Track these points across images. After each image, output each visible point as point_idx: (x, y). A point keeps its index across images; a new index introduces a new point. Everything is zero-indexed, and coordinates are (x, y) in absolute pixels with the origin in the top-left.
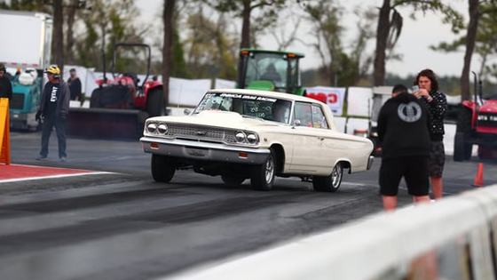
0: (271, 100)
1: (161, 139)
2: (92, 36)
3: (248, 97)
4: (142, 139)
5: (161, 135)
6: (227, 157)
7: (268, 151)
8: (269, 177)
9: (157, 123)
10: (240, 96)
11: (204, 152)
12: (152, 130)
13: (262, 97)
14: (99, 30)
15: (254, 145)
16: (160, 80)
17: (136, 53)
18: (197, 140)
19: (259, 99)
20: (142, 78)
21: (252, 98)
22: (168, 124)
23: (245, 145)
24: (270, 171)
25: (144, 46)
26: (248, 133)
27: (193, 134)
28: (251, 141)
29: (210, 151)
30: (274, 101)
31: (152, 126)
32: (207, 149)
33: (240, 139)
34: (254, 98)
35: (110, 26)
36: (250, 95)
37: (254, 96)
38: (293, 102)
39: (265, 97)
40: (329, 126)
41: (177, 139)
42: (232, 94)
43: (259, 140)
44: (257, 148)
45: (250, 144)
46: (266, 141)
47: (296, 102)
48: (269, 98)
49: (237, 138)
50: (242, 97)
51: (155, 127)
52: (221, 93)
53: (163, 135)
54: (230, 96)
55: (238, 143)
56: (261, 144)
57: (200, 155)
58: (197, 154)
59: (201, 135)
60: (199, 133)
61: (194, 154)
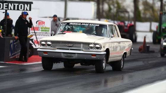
0: (97, 25)
1: (48, 49)
2: (110, 9)
4: (38, 50)
5: (48, 47)
7: (105, 53)
9: (46, 41)
11: (73, 55)
12: (43, 45)
14: (112, 7)
15: (99, 50)
16: (133, 23)
17: (124, 14)
18: (69, 49)
19: (90, 25)
20: (127, 23)
23: (94, 50)
25: (127, 12)
26: (95, 44)
27: (66, 46)
28: (98, 48)
29: (76, 54)
31: (43, 43)
33: (91, 48)
35: (116, 5)
36: (86, 24)
37: (87, 24)
38: (108, 26)
39: (93, 24)
40: (118, 36)
41: (58, 49)
42: (75, 23)
43: (101, 48)
44: (101, 52)
45: (97, 50)
46: (104, 47)
47: (109, 25)
48: (95, 24)
49: (89, 47)
50: (81, 24)
51: (45, 43)
52: (70, 23)
53: (50, 47)
54: (74, 24)
55: (90, 49)
56: (102, 50)
57: (71, 57)
58: (69, 56)
59: (71, 46)
60: (70, 45)
61: (67, 56)
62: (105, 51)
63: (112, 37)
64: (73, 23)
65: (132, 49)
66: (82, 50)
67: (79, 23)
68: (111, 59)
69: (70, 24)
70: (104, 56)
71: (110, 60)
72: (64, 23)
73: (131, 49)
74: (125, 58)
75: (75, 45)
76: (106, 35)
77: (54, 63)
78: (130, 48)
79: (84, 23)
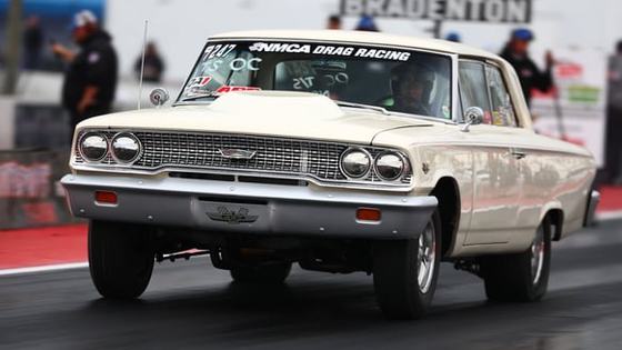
0: (395, 56)
1: (123, 178)
3: (329, 50)
4: (67, 179)
5: (120, 167)
6: (321, 224)
7: (433, 200)
8: (425, 273)
9: (109, 134)
10: (307, 49)
11: (253, 210)
12: (95, 154)
13: (369, 48)
15: (396, 185)
18: (230, 179)
19: (361, 52)
21: (339, 51)
22: (141, 135)
23: (373, 184)
24: (425, 259)
26: (377, 151)
27: (218, 161)
28: (390, 173)
29: (272, 207)
30: (404, 57)
31: (95, 142)
32: (263, 201)
33: (356, 171)
34: (347, 52)
36: (337, 46)
37: (346, 46)
38: (455, 59)
39: (378, 49)
40: (517, 120)
41: (172, 175)
42: (282, 43)
43: (410, 172)
44: (406, 194)
45: (384, 184)
46: (425, 169)
47: (461, 56)
48: (387, 50)
49: (344, 165)
50: (313, 49)
51: (103, 145)
52: (252, 43)
53: (129, 165)
54: (277, 47)
55: (350, 180)
56: (415, 182)
57: (243, 219)
58: (234, 218)
59: (242, 162)
60: (238, 156)
61: (223, 218)
62: (433, 192)
63: (477, 120)
64: (269, 43)
65: (595, 194)
66: (307, 183)
67: (301, 44)
68: (471, 238)
69: (251, 48)
70: (427, 217)
71: (463, 242)
72: (224, 44)
73: (590, 194)
74: (554, 244)
75: (266, 157)
76: (445, 108)
77: (161, 259)
78: (585, 192)
79: (326, 45)
